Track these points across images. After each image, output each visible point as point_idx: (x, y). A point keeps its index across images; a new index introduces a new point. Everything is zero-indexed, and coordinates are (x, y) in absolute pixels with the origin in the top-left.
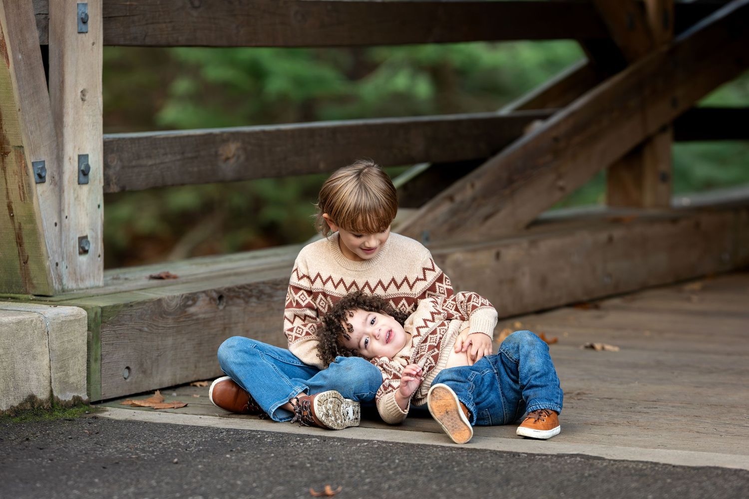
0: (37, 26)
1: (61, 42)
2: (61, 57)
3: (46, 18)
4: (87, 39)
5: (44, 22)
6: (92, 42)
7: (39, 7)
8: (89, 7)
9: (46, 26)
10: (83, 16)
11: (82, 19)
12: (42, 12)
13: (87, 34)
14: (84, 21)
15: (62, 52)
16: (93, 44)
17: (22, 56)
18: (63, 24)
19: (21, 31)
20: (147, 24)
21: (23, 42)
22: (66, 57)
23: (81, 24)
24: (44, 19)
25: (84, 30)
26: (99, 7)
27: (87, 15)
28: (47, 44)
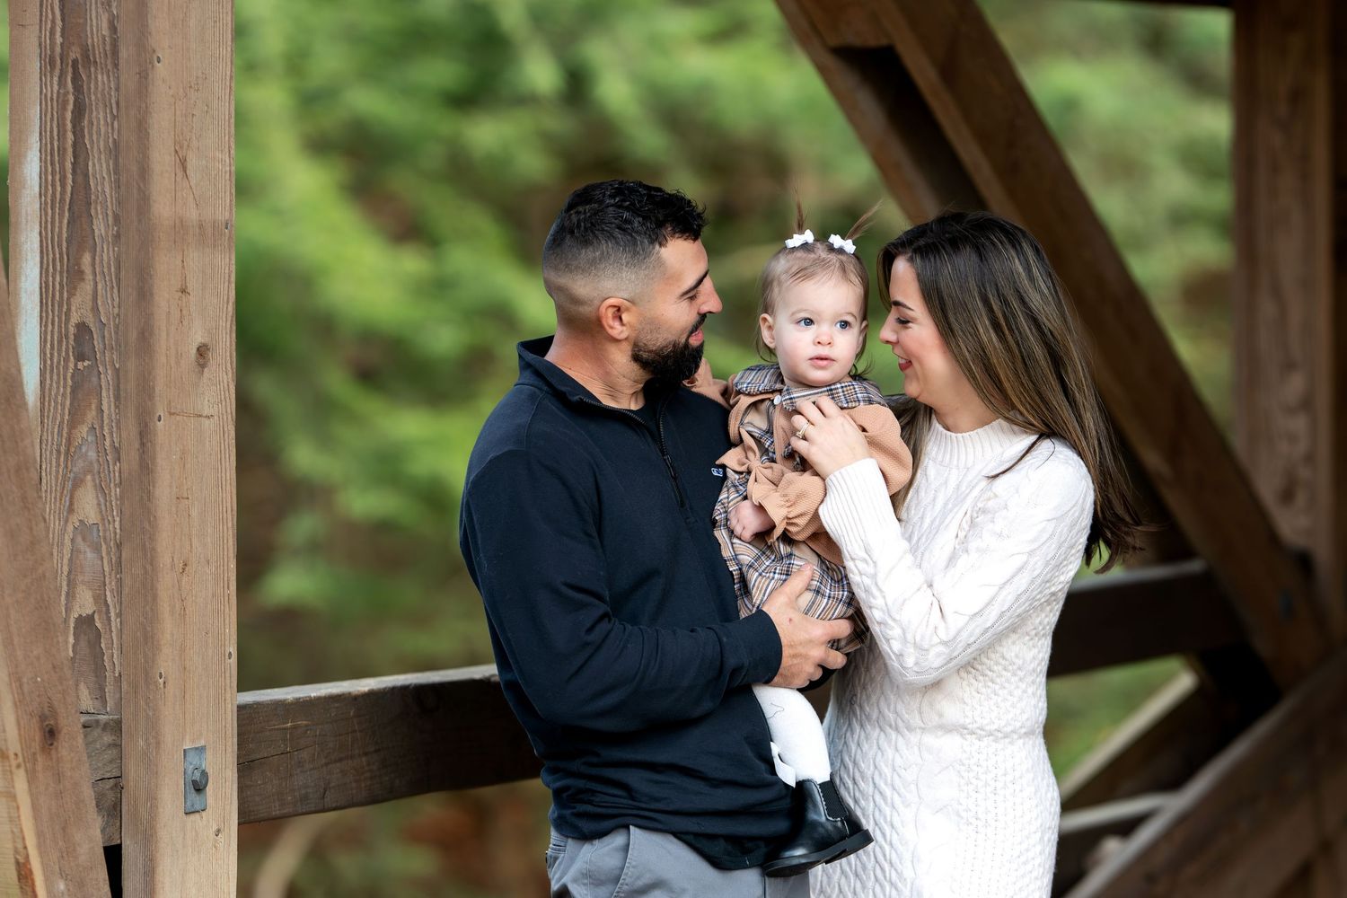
0: (97, 806)
1: (148, 838)
2: (150, 873)
3: (116, 785)
4: (204, 824)
5: (111, 796)
6: (215, 828)
7: (100, 765)
8: (209, 754)
9: (115, 804)
10: (197, 776)
11: (194, 782)
12: (108, 775)
13: (204, 814)
14: (199, 787)
15: (151, 860)
16: (218, 832)
17: (67, 885)
18: (153, 799)
19: (64, 829)
20: (327, 764)
21: (68, 852)
22: (159, 870)
23: (193, 795)
24: (112, 788)
25: (197, 807)
26: (229, 750)
27: (204, 774)
28: (119, 842)
